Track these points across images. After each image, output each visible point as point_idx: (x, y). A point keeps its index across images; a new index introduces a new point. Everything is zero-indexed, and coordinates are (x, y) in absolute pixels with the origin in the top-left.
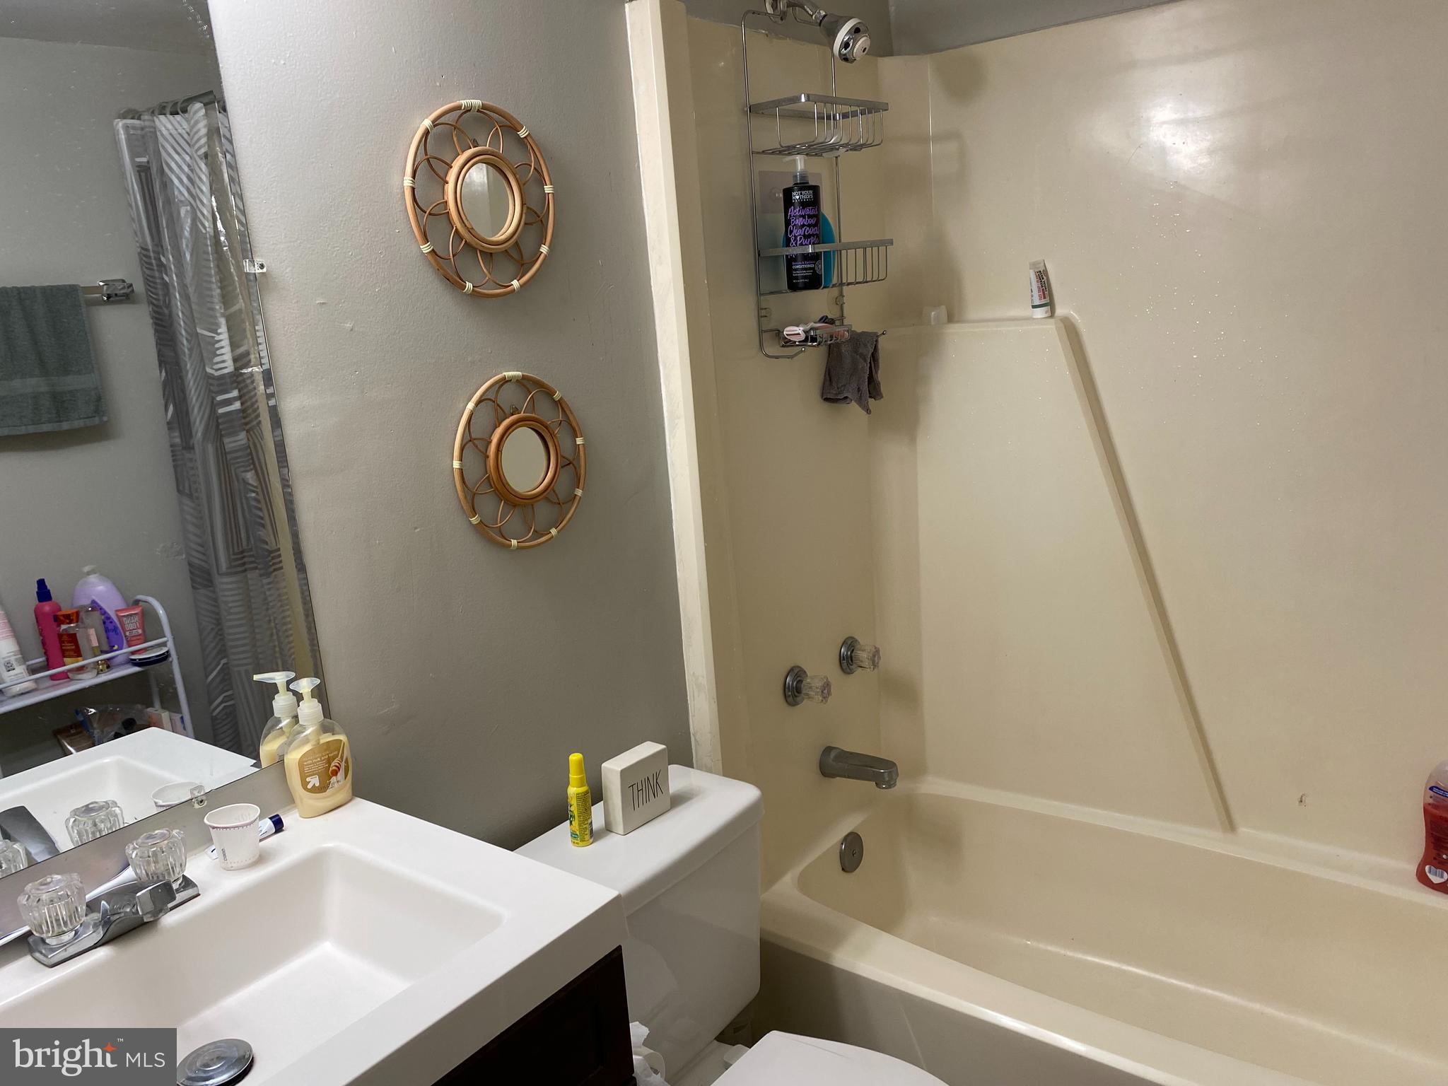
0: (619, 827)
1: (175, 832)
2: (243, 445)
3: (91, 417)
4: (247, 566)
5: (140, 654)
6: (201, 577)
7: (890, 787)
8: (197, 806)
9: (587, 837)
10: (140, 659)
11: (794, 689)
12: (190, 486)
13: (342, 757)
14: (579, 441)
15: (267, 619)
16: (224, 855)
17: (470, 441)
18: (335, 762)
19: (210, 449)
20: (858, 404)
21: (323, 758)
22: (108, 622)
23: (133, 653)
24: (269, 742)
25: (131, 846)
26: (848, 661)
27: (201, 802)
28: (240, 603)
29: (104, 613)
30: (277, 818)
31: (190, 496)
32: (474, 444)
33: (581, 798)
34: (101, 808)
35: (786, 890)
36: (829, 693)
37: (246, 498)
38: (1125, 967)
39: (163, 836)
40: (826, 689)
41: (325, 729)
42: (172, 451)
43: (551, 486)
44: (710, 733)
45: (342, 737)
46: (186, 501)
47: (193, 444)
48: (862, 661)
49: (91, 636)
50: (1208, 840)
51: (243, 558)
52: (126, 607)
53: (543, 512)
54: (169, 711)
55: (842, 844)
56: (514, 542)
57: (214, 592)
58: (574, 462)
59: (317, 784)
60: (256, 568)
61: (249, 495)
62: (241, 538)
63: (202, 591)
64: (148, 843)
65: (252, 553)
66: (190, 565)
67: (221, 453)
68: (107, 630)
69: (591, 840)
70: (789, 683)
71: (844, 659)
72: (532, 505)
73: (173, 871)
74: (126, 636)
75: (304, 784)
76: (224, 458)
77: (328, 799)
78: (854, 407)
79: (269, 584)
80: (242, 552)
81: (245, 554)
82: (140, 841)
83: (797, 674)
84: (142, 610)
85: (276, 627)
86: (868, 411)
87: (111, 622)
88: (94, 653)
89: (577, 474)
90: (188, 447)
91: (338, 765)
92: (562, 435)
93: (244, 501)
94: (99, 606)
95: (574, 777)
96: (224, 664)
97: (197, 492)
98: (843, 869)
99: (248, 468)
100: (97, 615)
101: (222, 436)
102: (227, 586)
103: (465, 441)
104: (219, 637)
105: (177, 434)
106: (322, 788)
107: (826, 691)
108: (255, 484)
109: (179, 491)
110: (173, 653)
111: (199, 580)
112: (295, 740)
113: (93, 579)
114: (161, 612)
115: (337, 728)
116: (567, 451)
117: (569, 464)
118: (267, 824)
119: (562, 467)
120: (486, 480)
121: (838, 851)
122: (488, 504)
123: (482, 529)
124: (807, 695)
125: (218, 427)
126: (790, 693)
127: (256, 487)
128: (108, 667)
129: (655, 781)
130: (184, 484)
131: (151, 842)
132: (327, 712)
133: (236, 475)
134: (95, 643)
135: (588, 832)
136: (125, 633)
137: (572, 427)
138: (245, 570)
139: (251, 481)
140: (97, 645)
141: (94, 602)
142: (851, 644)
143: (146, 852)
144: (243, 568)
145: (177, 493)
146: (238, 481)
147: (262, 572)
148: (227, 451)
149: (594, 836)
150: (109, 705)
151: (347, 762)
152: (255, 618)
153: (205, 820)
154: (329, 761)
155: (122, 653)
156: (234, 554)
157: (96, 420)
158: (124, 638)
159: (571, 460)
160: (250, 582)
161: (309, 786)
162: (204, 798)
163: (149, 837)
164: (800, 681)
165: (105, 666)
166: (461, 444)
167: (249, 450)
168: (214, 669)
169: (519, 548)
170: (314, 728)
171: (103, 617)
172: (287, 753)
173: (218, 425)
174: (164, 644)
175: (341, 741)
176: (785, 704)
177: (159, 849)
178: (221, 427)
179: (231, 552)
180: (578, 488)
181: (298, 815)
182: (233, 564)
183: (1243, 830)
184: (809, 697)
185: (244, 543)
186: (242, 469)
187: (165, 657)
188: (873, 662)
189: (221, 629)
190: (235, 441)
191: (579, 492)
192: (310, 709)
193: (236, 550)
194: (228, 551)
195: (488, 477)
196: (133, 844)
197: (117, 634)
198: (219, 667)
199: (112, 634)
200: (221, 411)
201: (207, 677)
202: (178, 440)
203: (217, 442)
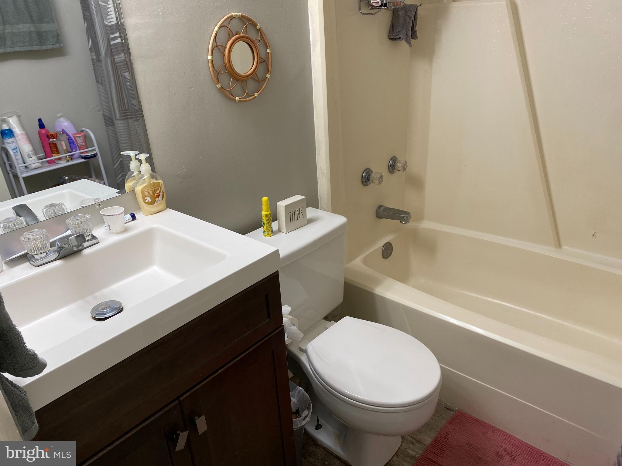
0: (284, 230)
1: (87, 216)
2: (123, 59)
3: (55, 44)
4: (128, 117)
5: (84, 154)
6: (109, 121)
7: (406, 223)
8: (97, 207)
9: (270, 233)
10: (84, 156)
11: (366, 179)
12: (101, 79)
13: (161, 190)
14: (269, 50)
15: (138, 141)
16: (109, 227)
17: (216, 46)
18: (158, 192)
19: (109, 61)
20: (405, 41)
21: (152, 190)
22: (70, 139)
23: (82, 153)
24: (129, 182)
25: (68, 220)
26: (392, 168)
27: (99, 205)
28: (126, 133)
29: (68, 135)
30: (133, 214)
31: (102, 84)
32: (218, 48)
33: (268, 216)
34: (57, 205)
35: (358, 263)
36: (382, 181)
37: (126, 85)
38: (504, 303)
39: (82, 216)
40: (381, 179)
41: (152, 177)
42: (93, 62)
43: (255, 72)
44: (327, 195)
45: (161, 181)
46: (100, 86)
47: (101, 59)
48: (399, 167)
49: (63, 145)
50: (549, 251)
51: (126, 113)
52: (77, 133)
53: (251, 84)
54: (99, 180)
55: (384, 247)
56: (237, 98)
57: (115, 128)
58: (266, 61)
59: (150, 201)
60: (132, 118)
61: (126, 84)
62: (125, 103)
63: (110, 127)
64: (75, 219)
65: (130, 111)
66: (104, 115)
67: (114, 63)
68: (70, 143)
69: (272, 235)
70: (364, 176)
71: (390, 167)
72: (246, 80)
73: (87, 232)
74: (78, 146)
75: (144, 201)
76: (115, 65)
77: (156, 208)
78: (404, 42)
79: (138, 125)
80: (126, 110)
81: (128, 111)
82: (72, 218)
83: (368, 172)
84: (84, 134)
85: (141, 144)
86: (410, 45)
87: (71, 139)
88: (65, 152)
89: (267, 67)
90: (99, 60)
91: (159, 193)
92: (260, 46)
93: (125, 86)
94: (66, 132)
95: (264, 207)
96: (121, 161)
97: (104, 82)
98: (383, 257)
99: (126, 71)
100: (65, 135)
101: (113, 55)
102: (120, 124)
103: (214, 46)
104: (118, 149)
105: (94, 54)
106: (152, 203)
107: (381, 180)
108: (130, 79)
109: (97, 81)
110: (99, 154)
111: (108, 123)
112: (139, 182)
113: (62, 119)
114: (92, 136)
115: (158, 177)
116: (262, 54)
117: (264, 61)
118: (129, 217)
119: (260, 63)
120: (224, 66)
121: (381, 250)
122: (225, 78)
123: (222, 90)
124: (372, 181)
125: (112, 51)
126: (364, 180)
127: (130, 80)
128: (71, 159)
129: (300, 212)
130: (99, 79)
131: (76, 218)
132: (153, 169)
133: (121, 73)
134: (65, 148)
135: (270, 231)
136: (77, 145)
137: (265, 42)
138: (127, 119)
139: (127, 77)
140: (66, 149)
141: (63, 130)
142: (394, 160)
143: (74, 223)
144: (126, 117)
145: (96, 82)
146: (122, 77)
147: (135, 119)
148: (116, 62)
149: (273, 233)
150: (73, 176)
151: (163, 192)
152: (133, 140)
153: (101, 212)
154: (155, 191)
155: (77, 153)
156: (122, 111)
157: (58, 46)
158: (77, 147)
159: (265, 59)
160: (130, 124)
161: (147, 201)
162: (100, 203)
163: (76, 217)
164: (369, 175)
165: (70, 158)
166: (212, 48)
167: (126, 62)
168: (117, 163)
169: (240, 101)
170: (148, 176)
171: (67, 137)
172: (136, 187)
173: (111, 49)
174: (94, 150)
175: (160, 183)
176: (362, 185)
177: (80, 222)
178: (113, 51)
179: (121, 110)
180: (268, 74)
181: (142, 214)
182: (122, 115)
183: (565, 247)
184: (373, 182)
185: (127, 106)
186: (124, 71)
187: (95, 156)
188: (404, 168)
189: (119, 145)
190: (120, 58)
191: (268, 76)
192: (145, 167)
193: (123, 109)
194: (119, 109)
195: (225, 65)
196: (69, 219)
197: (74, 145)
198: (118, 163)
199: (72, 144)
200: (112, 43)
201: (114, 166)
202: (94, 57)
203: (111, 58)
